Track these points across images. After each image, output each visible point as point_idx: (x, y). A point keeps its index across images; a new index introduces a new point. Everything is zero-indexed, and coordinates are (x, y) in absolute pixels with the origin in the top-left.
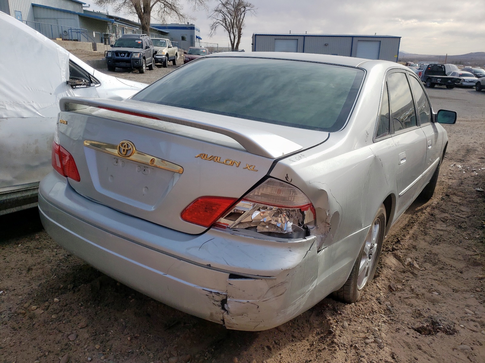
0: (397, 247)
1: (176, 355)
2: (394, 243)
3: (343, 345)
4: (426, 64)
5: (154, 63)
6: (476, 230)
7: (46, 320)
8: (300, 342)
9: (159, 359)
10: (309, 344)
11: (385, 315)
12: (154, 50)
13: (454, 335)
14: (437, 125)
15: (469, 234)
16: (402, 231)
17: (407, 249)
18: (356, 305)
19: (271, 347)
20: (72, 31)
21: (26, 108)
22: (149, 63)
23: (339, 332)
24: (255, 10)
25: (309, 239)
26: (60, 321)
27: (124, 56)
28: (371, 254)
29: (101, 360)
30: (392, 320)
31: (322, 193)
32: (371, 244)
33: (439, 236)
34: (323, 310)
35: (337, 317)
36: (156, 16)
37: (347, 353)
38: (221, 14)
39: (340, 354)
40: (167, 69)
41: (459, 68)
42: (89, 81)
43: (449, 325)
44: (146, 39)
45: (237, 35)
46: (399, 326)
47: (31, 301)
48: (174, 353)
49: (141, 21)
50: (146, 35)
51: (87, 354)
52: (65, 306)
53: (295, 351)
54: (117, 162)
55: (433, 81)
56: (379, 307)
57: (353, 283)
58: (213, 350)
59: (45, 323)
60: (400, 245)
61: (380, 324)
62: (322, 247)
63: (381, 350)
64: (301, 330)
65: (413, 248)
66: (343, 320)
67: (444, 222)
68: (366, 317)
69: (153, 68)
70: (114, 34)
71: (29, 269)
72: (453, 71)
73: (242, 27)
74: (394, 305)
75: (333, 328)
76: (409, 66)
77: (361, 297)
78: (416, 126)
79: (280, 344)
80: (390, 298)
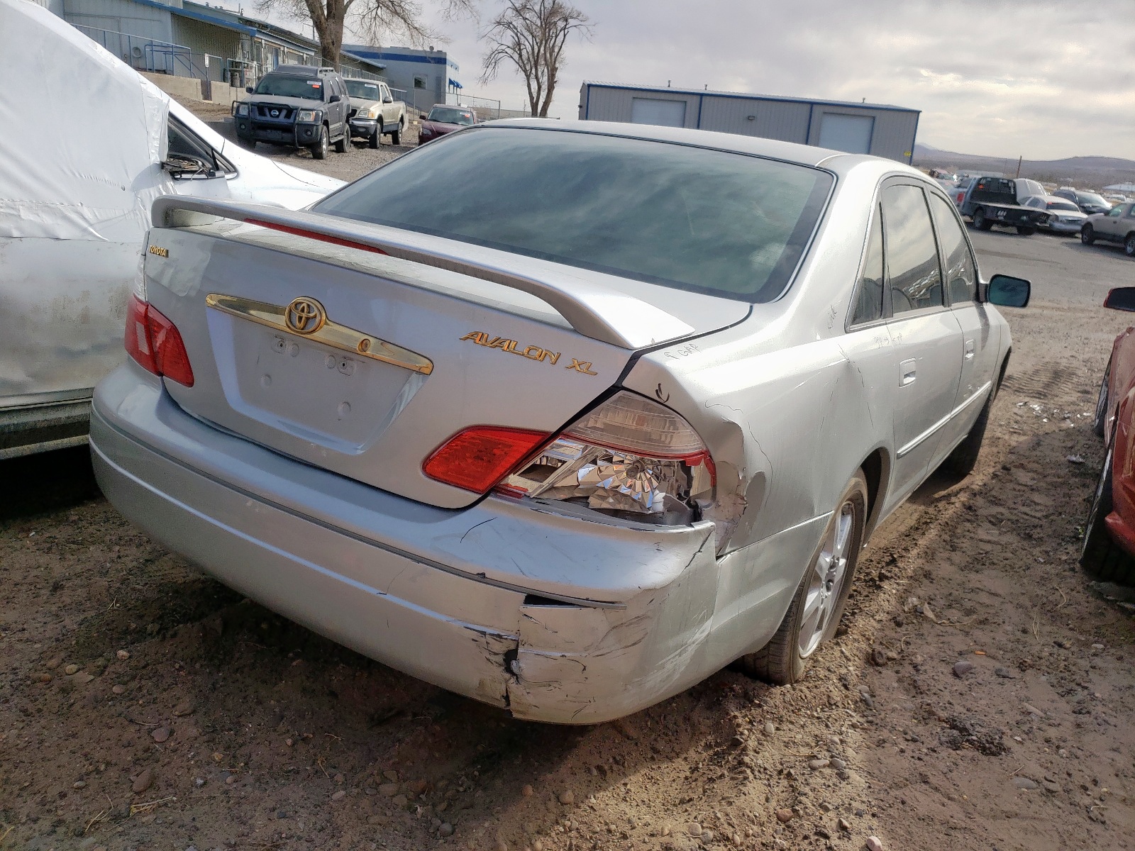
0: (890, 572)
1: (394, 779)
2: (884, 564)
3: (762, 770)
4: (975, 176)
5: (348, 135)
6: (1063, 544)
7: (100, 697)
8: (670, 764)
9: (357, 786)
10: (689, 766)
11: (856, 712)
12: (348, 106)
13: (1000, 757)
14: (989, 308)
15: (1047, 552)
16: (903, 539)
17: (911, 577)
18: (794, 689)
19: (606, 768)
20: (154, 48)
21: (65, 218)
22: (336, 136)
23: (756, 743)
24: (590, 28)
25: (698, 527)
26: (132, 699)
27: (278, 116)
28: (832, 581)
29: (226, 783)
30: (871, 722)
31: (731, 429)
32: (833, 558)
33: (982, 554)
34: (722, 696)
35: (753, 711)
36: (356, 27)
37: (769, 785)
38: (509, 32)
39: (755, 789)
40: (378, 151)
41: (1047, 190)
42: (211, 164)
43: (991, 734)
44: (332, 78)
45: (546, 83)
46: (885, 734)
47: (63, 654)
48: (391, 774)
49: (321, 36)
50: (332, 71)
51: (195, 771)
52: (144, 667)
53: (658, 780)
54: (281, 345)
55: (989, 215)
56: (843, 695)
57: (788, 638)
58: (476, 773)
59: (98, 702)
60: (897, 569)
61: (843, 729)
62: (725, 549)
63: (844, 783)
64: (673, 738)
65: (925, 576)
66: (764, 719)
67: (993, 524)
68: (815, 714)
69: (346, 148)
70: (255, 62)
71: (57, 587)
72: (1033, 196)
73: (557, 65)
74: (877, 693)
75: (742, 734)
76: (937, 177)
77: (805, 673)
78: (942, 306)
79: (626, 764)
80: (868, 677)
